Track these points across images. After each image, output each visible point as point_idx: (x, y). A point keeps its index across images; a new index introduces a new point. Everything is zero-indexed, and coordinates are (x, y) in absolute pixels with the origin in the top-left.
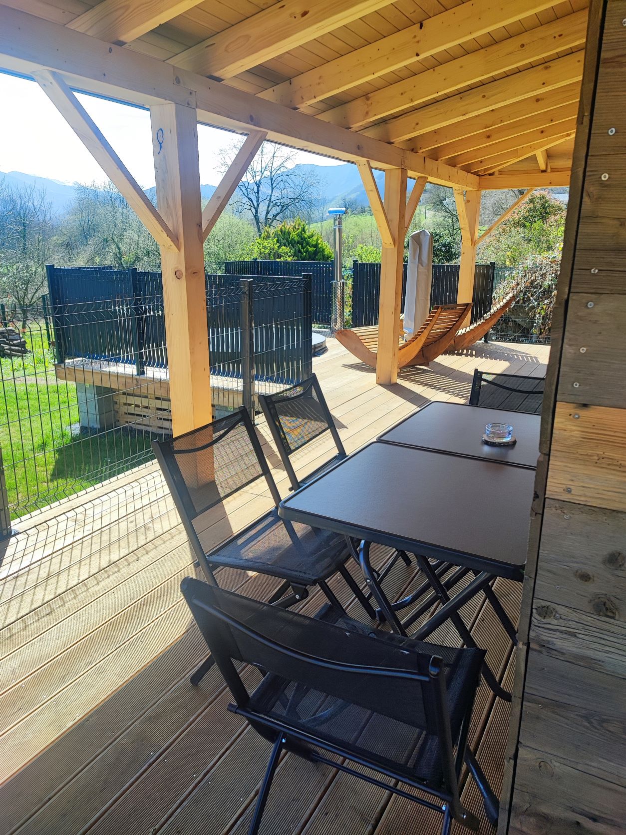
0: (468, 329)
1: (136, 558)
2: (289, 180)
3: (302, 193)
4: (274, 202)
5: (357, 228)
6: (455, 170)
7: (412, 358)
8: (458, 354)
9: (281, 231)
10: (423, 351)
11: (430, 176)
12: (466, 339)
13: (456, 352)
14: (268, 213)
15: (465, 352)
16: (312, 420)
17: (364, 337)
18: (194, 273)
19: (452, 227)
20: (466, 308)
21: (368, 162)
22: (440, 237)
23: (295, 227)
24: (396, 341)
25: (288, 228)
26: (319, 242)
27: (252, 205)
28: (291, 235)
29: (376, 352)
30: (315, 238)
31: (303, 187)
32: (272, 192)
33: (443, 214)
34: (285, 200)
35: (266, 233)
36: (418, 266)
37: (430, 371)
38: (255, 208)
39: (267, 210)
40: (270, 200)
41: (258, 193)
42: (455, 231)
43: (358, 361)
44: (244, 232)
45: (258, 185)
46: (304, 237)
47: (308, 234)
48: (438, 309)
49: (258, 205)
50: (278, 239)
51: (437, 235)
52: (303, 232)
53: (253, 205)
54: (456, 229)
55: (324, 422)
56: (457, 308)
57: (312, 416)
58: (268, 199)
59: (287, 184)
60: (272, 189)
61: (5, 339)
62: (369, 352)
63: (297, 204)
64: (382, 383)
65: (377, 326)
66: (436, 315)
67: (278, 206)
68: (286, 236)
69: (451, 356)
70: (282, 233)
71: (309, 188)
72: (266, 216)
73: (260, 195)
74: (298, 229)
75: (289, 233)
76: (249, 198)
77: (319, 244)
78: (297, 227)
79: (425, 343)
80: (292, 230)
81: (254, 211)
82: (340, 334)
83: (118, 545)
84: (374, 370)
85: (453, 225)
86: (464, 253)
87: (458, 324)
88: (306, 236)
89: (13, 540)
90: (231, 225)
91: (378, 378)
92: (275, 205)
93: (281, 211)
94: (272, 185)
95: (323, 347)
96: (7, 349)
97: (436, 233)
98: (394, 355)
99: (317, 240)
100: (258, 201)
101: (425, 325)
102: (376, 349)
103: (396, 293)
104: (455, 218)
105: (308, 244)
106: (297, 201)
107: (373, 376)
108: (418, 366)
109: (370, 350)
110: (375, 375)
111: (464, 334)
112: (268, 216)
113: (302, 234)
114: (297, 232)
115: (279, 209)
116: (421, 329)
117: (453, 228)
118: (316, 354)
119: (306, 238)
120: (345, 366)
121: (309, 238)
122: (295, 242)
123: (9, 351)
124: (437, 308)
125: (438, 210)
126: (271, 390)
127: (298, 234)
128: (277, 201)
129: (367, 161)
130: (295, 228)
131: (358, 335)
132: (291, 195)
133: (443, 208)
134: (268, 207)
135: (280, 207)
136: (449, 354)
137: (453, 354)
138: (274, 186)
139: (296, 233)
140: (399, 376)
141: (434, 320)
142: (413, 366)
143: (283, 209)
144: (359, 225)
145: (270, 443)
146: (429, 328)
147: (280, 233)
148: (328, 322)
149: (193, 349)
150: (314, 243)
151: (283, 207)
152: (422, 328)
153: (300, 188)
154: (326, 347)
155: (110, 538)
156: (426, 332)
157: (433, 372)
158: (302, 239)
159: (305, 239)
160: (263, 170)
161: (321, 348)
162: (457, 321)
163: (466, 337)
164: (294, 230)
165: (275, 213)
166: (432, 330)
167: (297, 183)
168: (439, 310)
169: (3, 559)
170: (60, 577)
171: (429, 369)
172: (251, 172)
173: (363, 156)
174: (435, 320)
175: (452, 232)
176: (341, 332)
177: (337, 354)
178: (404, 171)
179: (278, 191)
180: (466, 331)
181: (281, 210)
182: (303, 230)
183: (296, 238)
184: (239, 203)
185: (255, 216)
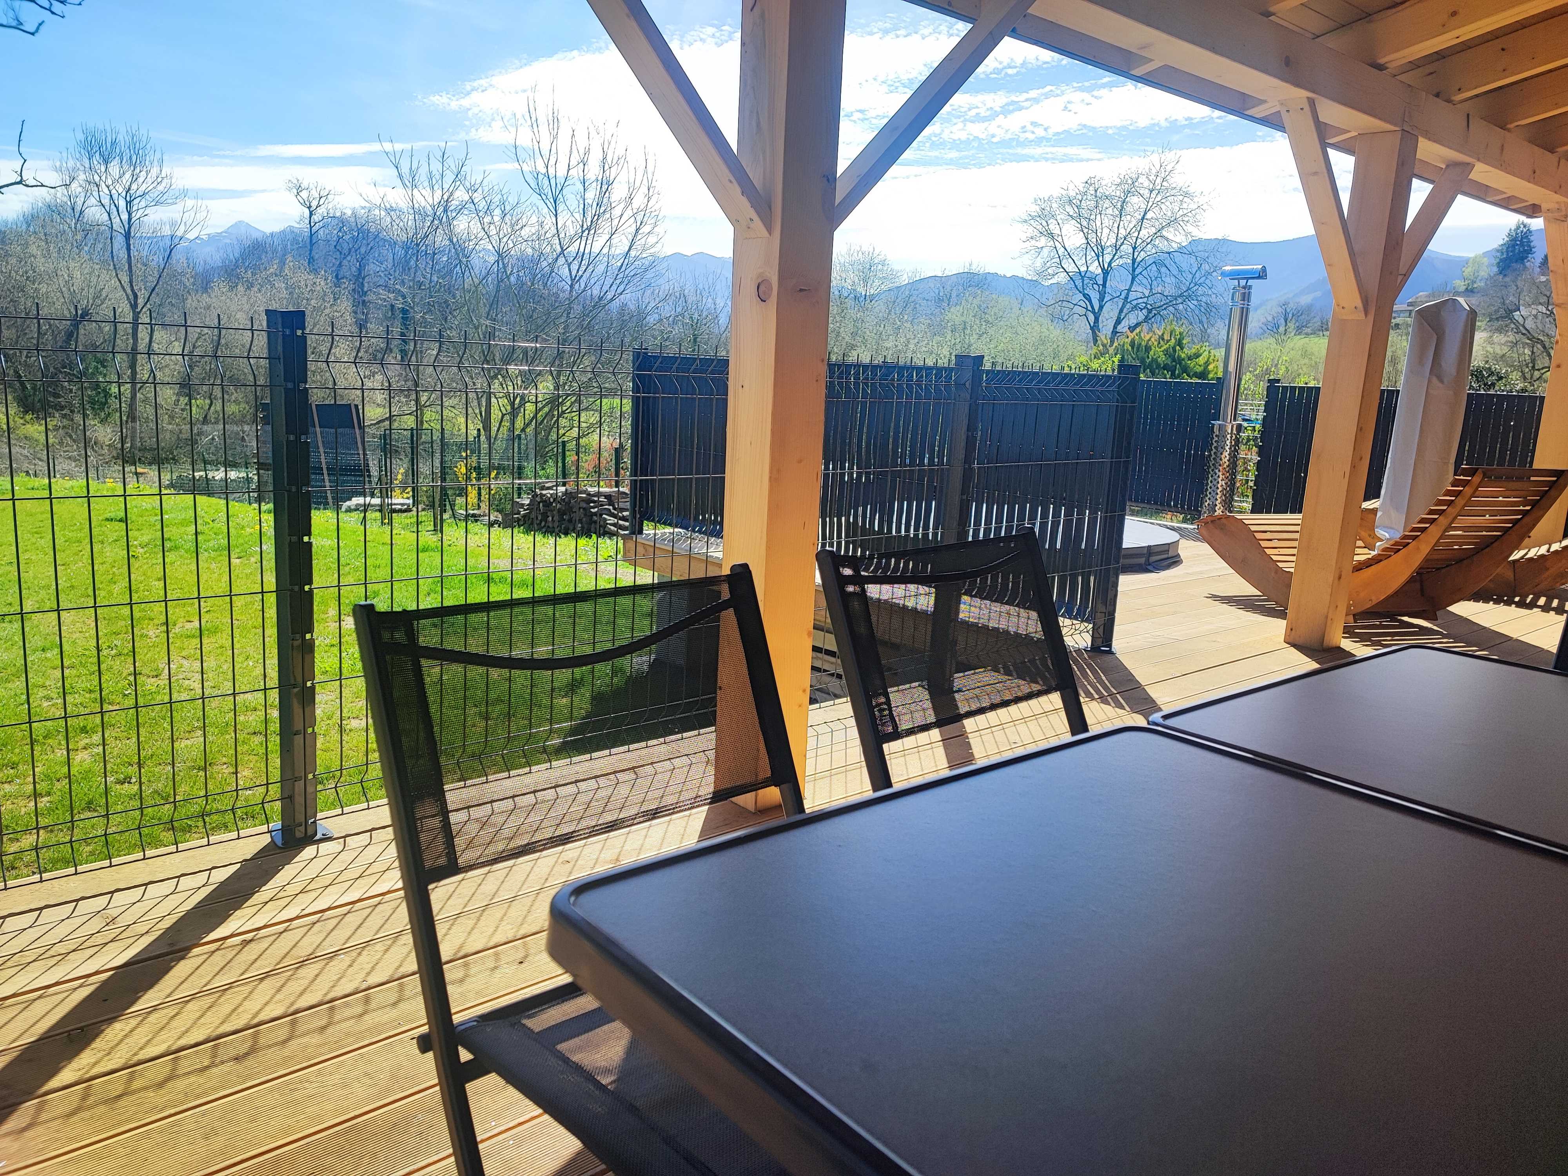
0: (1555, 547)
1: (520, 955)
2: (1167, 262)
3: (1192, 285)
4: (1134, 303)
5: (1306, 361)
6: (1552, 158)
7: (1390, 592)
8: (1521, 605)
9: (1132, 344)
10: (1421, 582)
11: (1479, 160)
12: (1547, 569)
13: (1517, 599)
14: (1118, 321)
15: (1542, 601)
16: (1093, 699)
17: (1268, 536)
18: (801, 290)
19: (1530, 365)
20: (1554, 482)
21: (1312, 103)
22: (1501, 378)
23: (1162, 337)
24: (1346, 547)
25: (1148, 338)
26: (1211, 367)
27: (1089, 308)
28: (1152, 353)
29: (1292, 570)
30: (1201, 360)
31: (1197, 275)
32: (1132, 283)
33: (1511, 337)
34: (1157, 300)
35: (1101, 347)
36: (1429, 381)
37: (1438, 633)
38: (1093, 312)
39: (1119, 318)
40: (1126, 298)
41: (1104, 285)
42: (1537, 374)
43: (1248, 590)
44: (1066, 354)
45: (1106, 273)
46: (1179, 356)
47: (1188, 351)
48: (1472, 475)
49: (1101, 308)
50: (1123, 357)
51: (1492, 374)
52: (1178, 348)
53: (1092, 307)
54: (1539, 370)
55: (1123, 708)
56: (1532, 479)
57: (1098, 691)
58: (1123, 296)
59: (1163, 270)
60: (1133, 279)
61: (611, 507)
62: (1276, 573)
63: (1181, 307)
64: (1300, 641)
65: (1300, 516)
66: (1468, 490)
67: (1142, 310)
68: (1141, 354)
69: (1502, 608)
70: (1133, 348)
71: (1209, 277)
72: (1115, 327)
73: (1108, 290)
74: (1168, 341)
75: (1148, 349)
76: (1084, 295)
77: (1209, 372)
78: (1166, 337)
79: (1426, 560)
80: (1156, 343)
81: (1091, 317)
82: (1211, 526)
83: (503, 912)
84: (1282, 615)
85: (1533, 361)
86: (1559, 366)
87: (1527, 519)
88: (1183, 356)
89: (309, 851)
90: (1043, 341)
91: (1290, 629)
92: (1135, 307)
93: (1147, 319)
94: (1134, 270)
95: (1171, 554)
96: (610, 524)
97: (1490, 368)
98: (1340, 578)
99: (1207, 363)
100: (1101, 299)
101: (1431, 512)
102: (1293, 565)
103: (1360, 429)
104: (1539, 346)
105: (1185, 370)
106: (1180, 300)
107: (1279, 626)
108: (1406, 619)
109: (1280, 565)
110: (1284, 623)
111: (1542, 556)
112: (1119, 328)
113: (1175, 351)
114: (1165, 347)
115: (1141, 316)
116: (1419, 522)
117: (1533, 367)
118: (1149, 567)
119: (1183, 360)
120: (1214, 597)
121: (1189, 359)
122: (1158, 366)
123: (612, 528)
124: (1472, 473)
125: (1499, 330)
126: (1022, 626)
127: (1166, 352)
128: (1140, 301)
129: (1308, 98)
130: (1163, 339)
131: (1253, 528)
132: (1170, 290)
133: (1513, 326)
134: (1121, 311)
135: (1145, 311)
136: (1497, 602)
137: (1509, 603)
138: (1137, 271)
139: (1163, 349)
140: (1349, 632)
141: (1460, 501)
142: (1392, 617)
143: (1151, 315)
144: (1312, 354)
145: (969, 735)
146: (1443, 521)
147: (1130, 348)
148: (1196, 509)
149: (779, 471)
150: (1199, 369)
151: (1150, 311)
152: (1422, 521)
153: (1191, 276)
154: (1178, 555)
155: (498, 890)
156: (1434, 532)
157: (1444, 636)
158: (1174, 360)
159: (1180, 360)
160: (1119, 243)
161: (1165, 556)
162: (1525, 513)
163: (1548, 564)
164: (1159, 343)
165: (1133, 322)
166: (1449, 528)
167: (1184, 266)
168: (1477, 479)
169: (258, 891)
170: (331, 964)
171: (1435, 628)
172: (1095, 248)
173: (1297, 85)
174: (1463, 502)
175: (1528, 376)
176: (1212, 521)
177: (1201, 573)
178: (1408, 140)
179: (1145, 281)
180: (1548, 551)
181: (1146, 317)
182: (1180, 343)
183: (1162, 359)
184: (1065, 304)
185: (1092, 328)
